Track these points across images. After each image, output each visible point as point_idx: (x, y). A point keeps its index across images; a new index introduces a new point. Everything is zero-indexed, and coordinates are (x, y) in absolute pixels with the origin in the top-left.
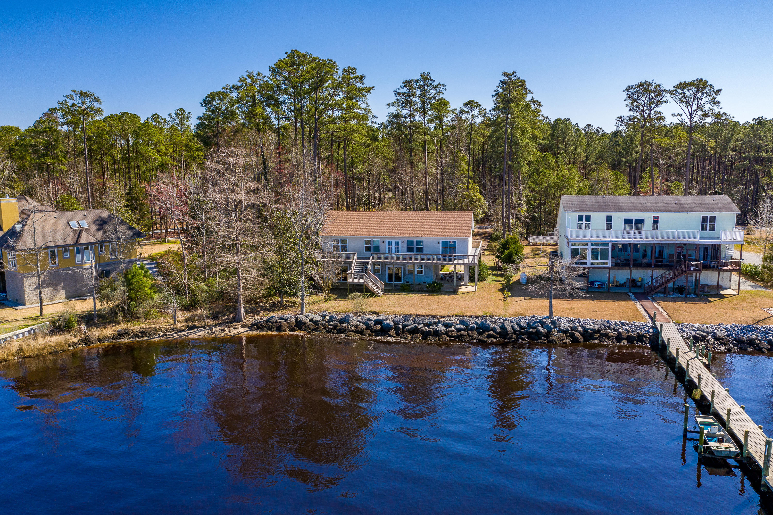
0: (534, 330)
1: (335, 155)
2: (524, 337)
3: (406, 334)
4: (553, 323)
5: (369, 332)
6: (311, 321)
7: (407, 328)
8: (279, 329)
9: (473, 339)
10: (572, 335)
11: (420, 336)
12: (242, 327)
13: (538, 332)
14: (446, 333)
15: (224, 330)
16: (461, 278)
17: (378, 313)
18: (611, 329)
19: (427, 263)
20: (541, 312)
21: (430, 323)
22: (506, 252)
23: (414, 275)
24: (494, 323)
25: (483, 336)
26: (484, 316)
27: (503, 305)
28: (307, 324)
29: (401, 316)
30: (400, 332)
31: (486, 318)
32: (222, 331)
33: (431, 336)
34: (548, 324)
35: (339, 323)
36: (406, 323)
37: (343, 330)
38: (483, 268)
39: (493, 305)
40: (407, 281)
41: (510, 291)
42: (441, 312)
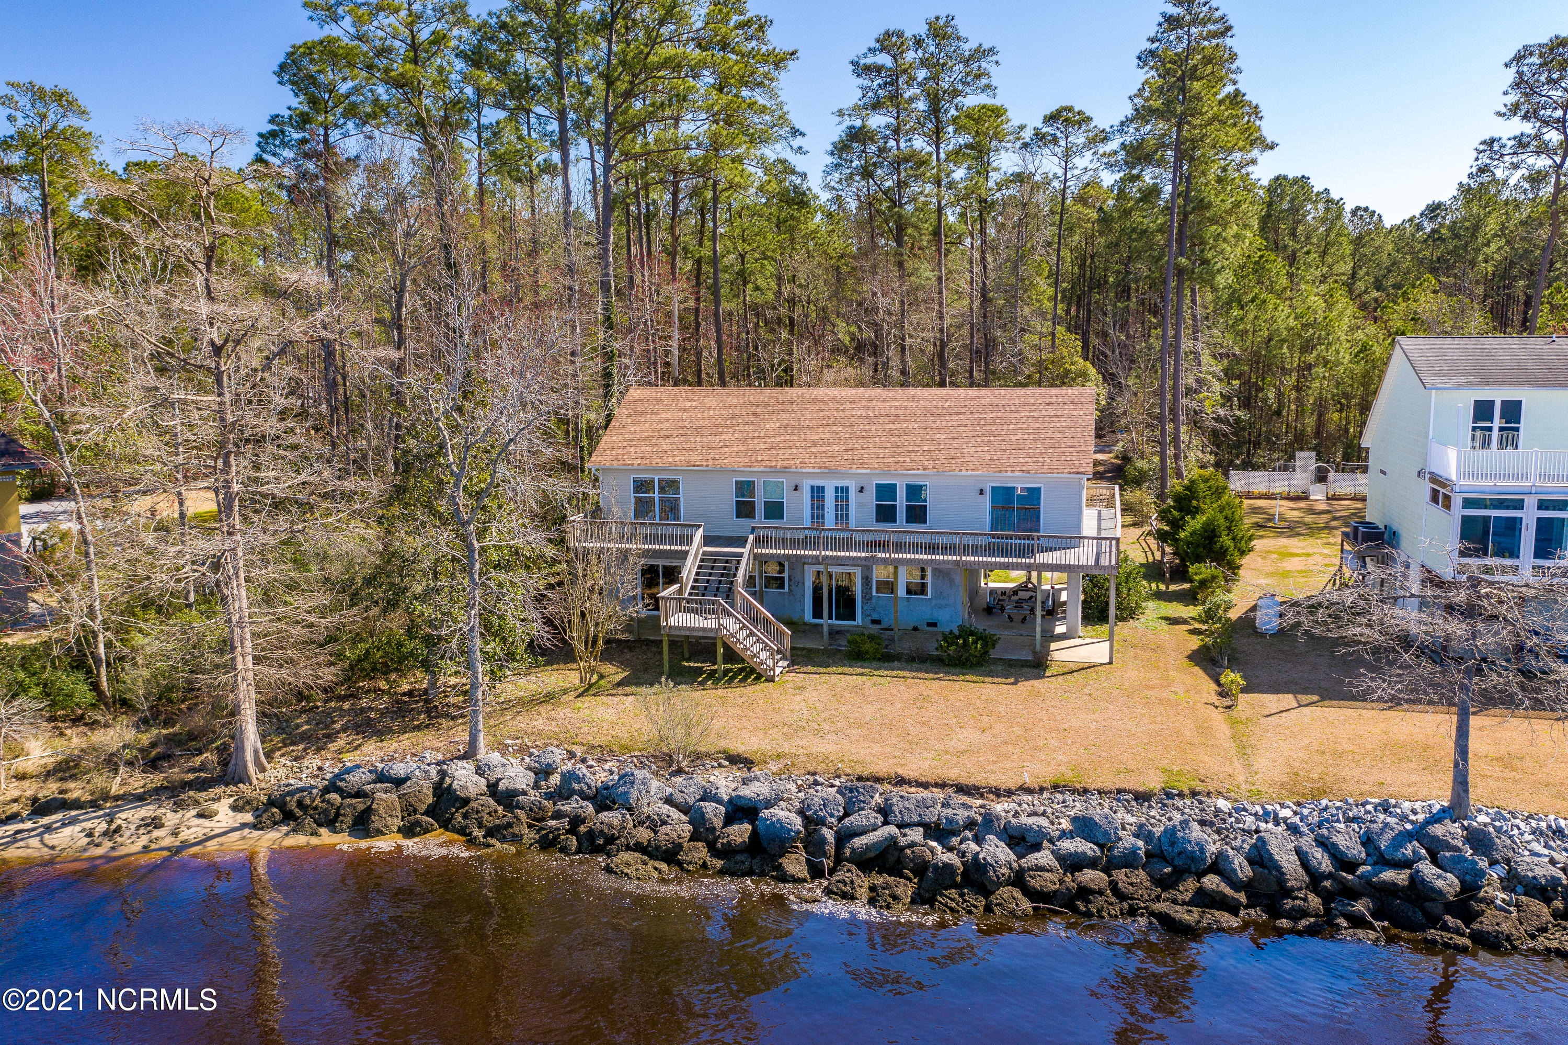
0: (1400, 877)
2: (1361, 906)
3: (849, 873)
4: (1479, 840)
5: (700, 852)
6: (492, 788)
7: (857, 842)
8: (363, 823)
9: (1133, 912)
11: (905, 888)
12: (235, 808)
13: (1418, 888)
14: (1018, 879)
15: (155, 823)
16: (1053, 610)
17: (749, 763)
19: (940, 562)
20: (1414, 778)
21: (950, 821)
22: (1195, 524)
23: (896, 597)
24: (1218, 832)
25: (1180, 897)
26: (1169, 796)
27: (1228, 733)
28: (472, 804)
29: (837, 783)
30: (827, 863)
31: (1180, 804)
32: (148, 825)
33: (953, 893)
34: (1456, 849)
35: (591, 808)
36: (854, 820)
37: (601, 842)
38: (1128, 577)
39: (1189, 733)
40: (875, 617)
41: (1234, 663)
42: (993, 768)
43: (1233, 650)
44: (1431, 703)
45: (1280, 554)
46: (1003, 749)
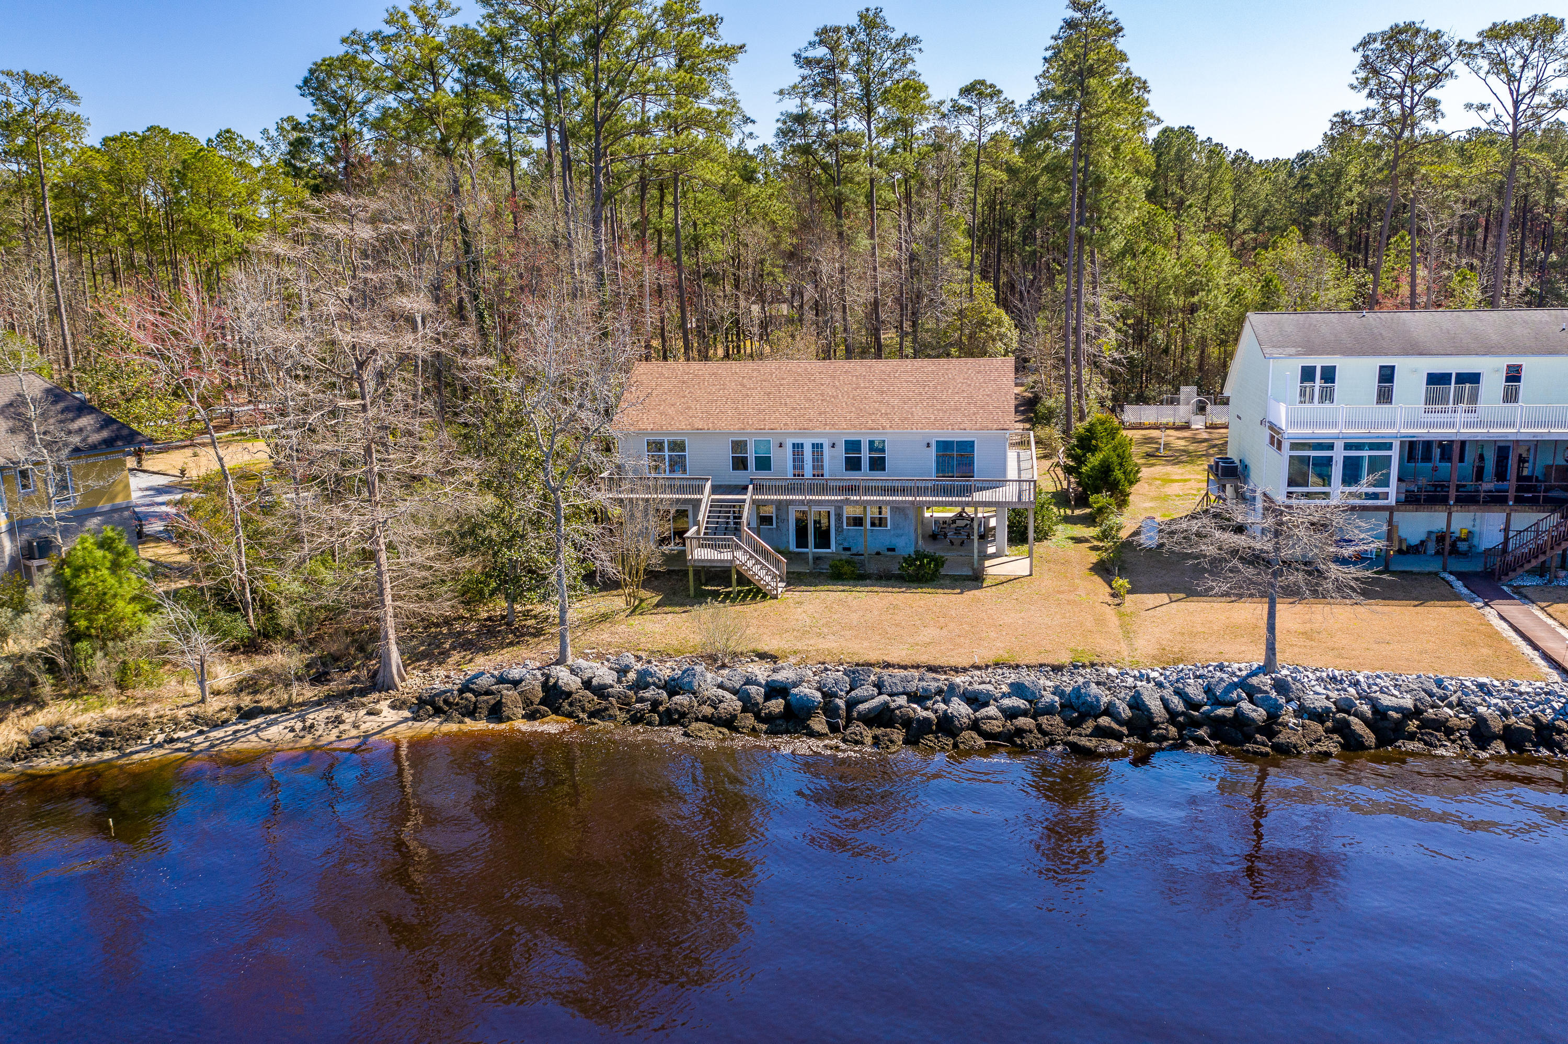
0: (1228, 712)
1: (653, 219)
2: (1202, 732)
3: (858, 728)
4: (1281, 686)
5: (749, 720)
6: (587, 684)
7: (861, 707)
8: (496, 713)
9: (1052, 743)
10: (1342, 728)
11: (898, 735)
12: (393, 707)
13: (1240, 719)
14: (975, 726)
15: (338, 721)
16: (986, 535)
17: (774, 658)
18: (1450, 706)
19: (899, 502)
20: (1243, 648)
21: (925, 690)
22: (1094, 460)
23: (866, 529)
24: (1109, 689)
25: (1083, 732)
26: (1076, 667)
27: (1117, 623)
28: (574, 696)
29: (841, 668)
30: (841, 723)
31: (1083, 672)
32: (333, 722)
33: (931, 737)
34: (1266, 692)
35: (665, 694)
36: (858, 693)
37: (676, 717)
38: (1042, 507)
39: (1089, 624)
40: (846, 545)
41: (1123, 571)
42: (952, 653)
43: (1123, 562)
44: (1251, 595)
45: (1163, 480)
46: (958, 640)
